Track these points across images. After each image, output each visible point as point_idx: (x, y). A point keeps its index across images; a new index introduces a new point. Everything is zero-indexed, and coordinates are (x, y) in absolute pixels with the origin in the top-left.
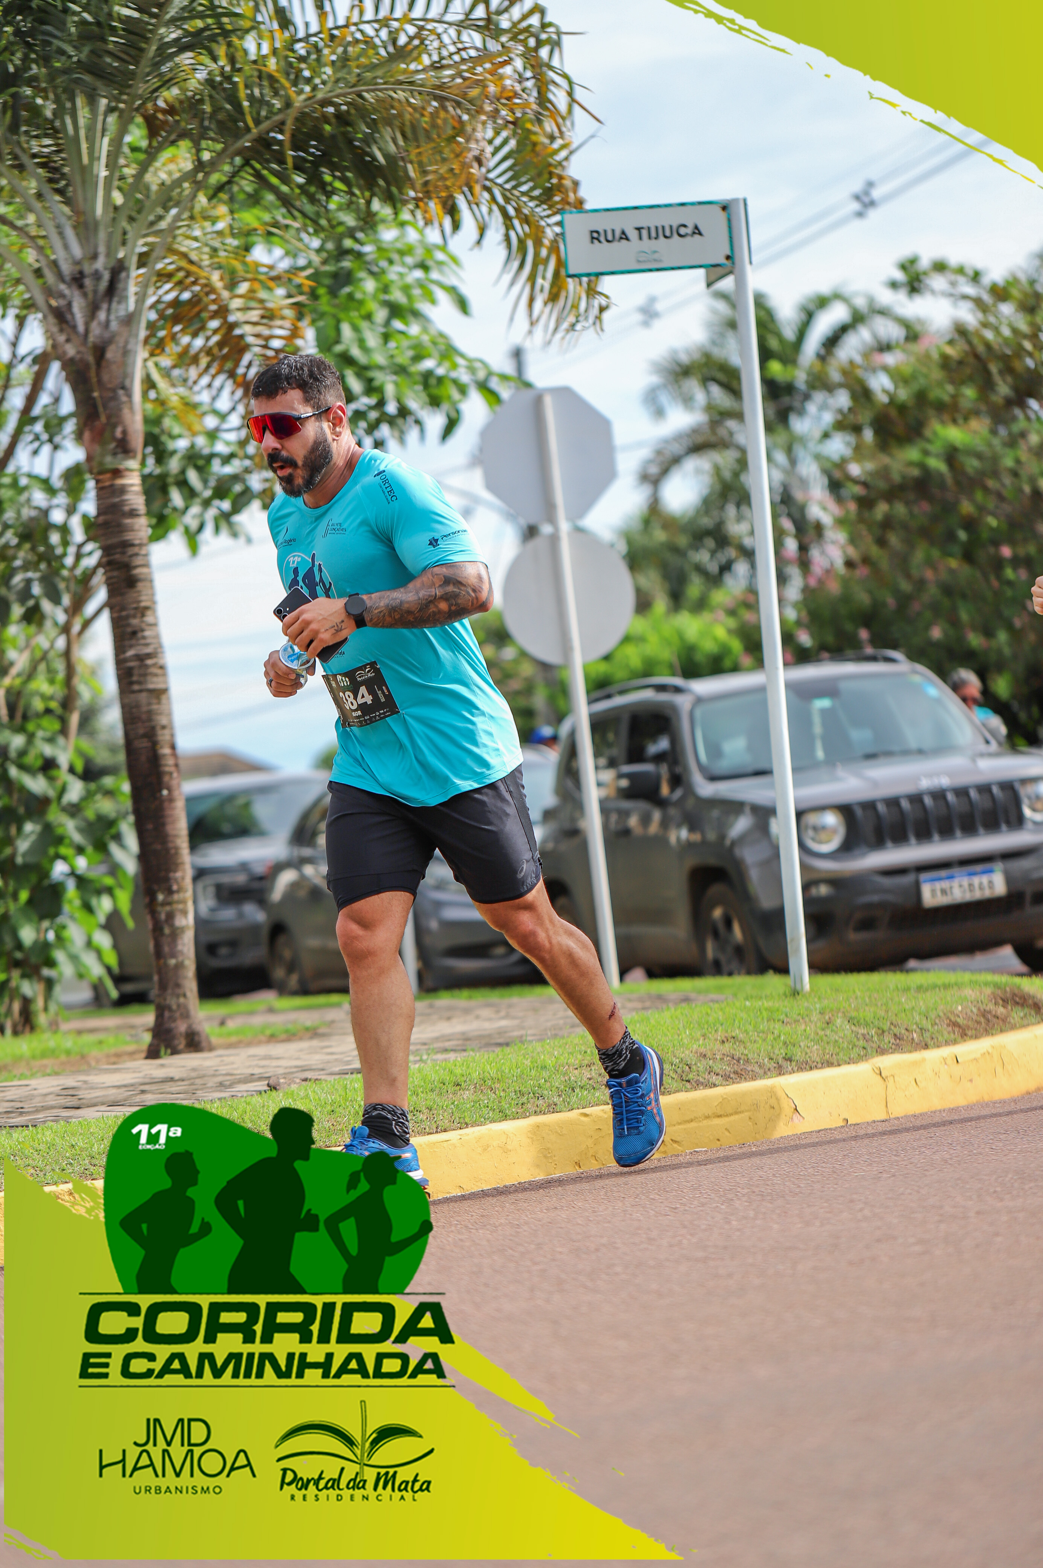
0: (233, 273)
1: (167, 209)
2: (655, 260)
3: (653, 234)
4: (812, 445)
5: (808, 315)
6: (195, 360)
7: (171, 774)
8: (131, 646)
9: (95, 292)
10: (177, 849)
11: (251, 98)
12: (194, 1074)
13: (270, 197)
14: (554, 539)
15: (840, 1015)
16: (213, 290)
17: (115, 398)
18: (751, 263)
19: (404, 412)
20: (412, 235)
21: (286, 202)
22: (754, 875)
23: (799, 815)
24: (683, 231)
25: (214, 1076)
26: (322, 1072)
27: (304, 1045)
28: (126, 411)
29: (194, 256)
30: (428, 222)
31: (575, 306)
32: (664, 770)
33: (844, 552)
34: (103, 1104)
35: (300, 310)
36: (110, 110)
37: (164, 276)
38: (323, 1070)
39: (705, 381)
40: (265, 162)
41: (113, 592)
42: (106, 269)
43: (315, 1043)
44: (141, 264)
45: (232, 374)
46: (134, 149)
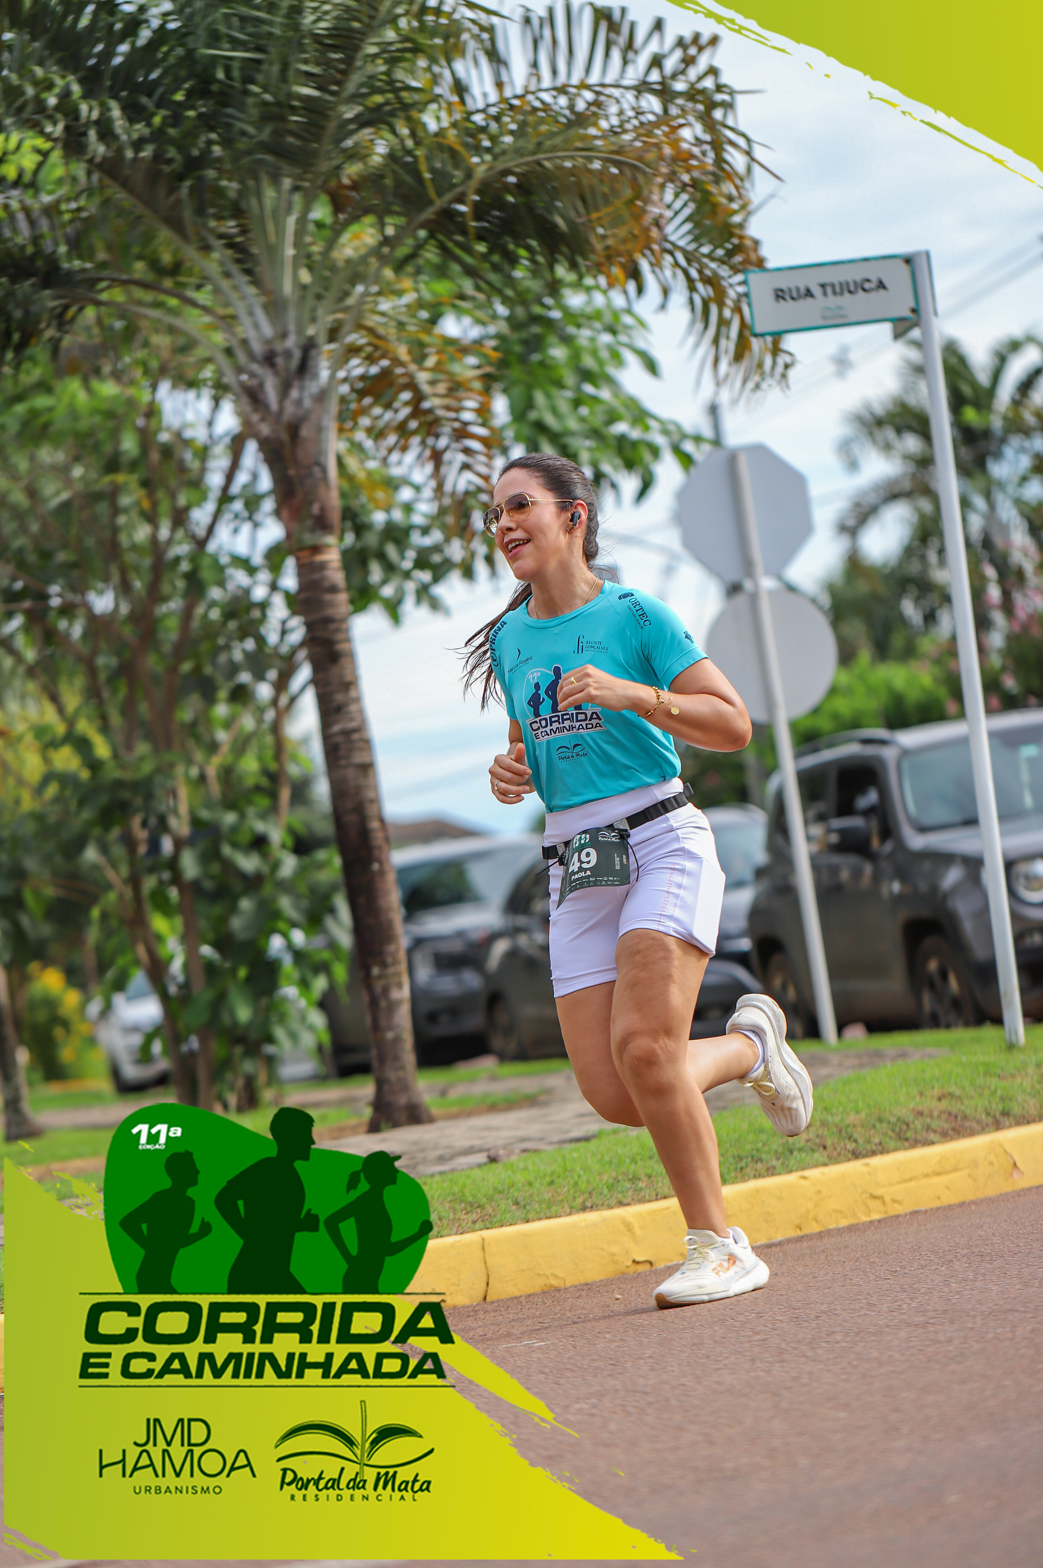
0: (422, 345)
1: (354, 285)
2: (842, 316)
3: (838, 289)
4: (1010, 490)
5: (1001, 361)
6: (385, 434)
7: (379, 848)
8: (336, 722)
9: (287, 370)
10: (390, 924)
11: (432, 170)
12: (415, 1148)
13: (456, 268)
14: (754, 598)
16: (402, 364)
17: (311, 474)
18: (936, 314)
19: (599, 477)
20: (599, 299)
21: (470, 272)
22: (968, 926)
23: (1008, 865)
24: (867, 285)
25: (434, 1149)
26: (541, 1143)
27: (524, 1114)
28: (322, 489)
29: (381, 331)
30: (611, 285)
31: (760, 365)
32: (874, 824)
35: (489, 379)
36: (296, 189)
37: (354, 350)
38: (541, 1139)
39: (900, 431)
40: (449, 234)
41: (318, 668)
42: (296, 345)
43: (533, 1112)
44: (332, 339)
46: (319, 225)
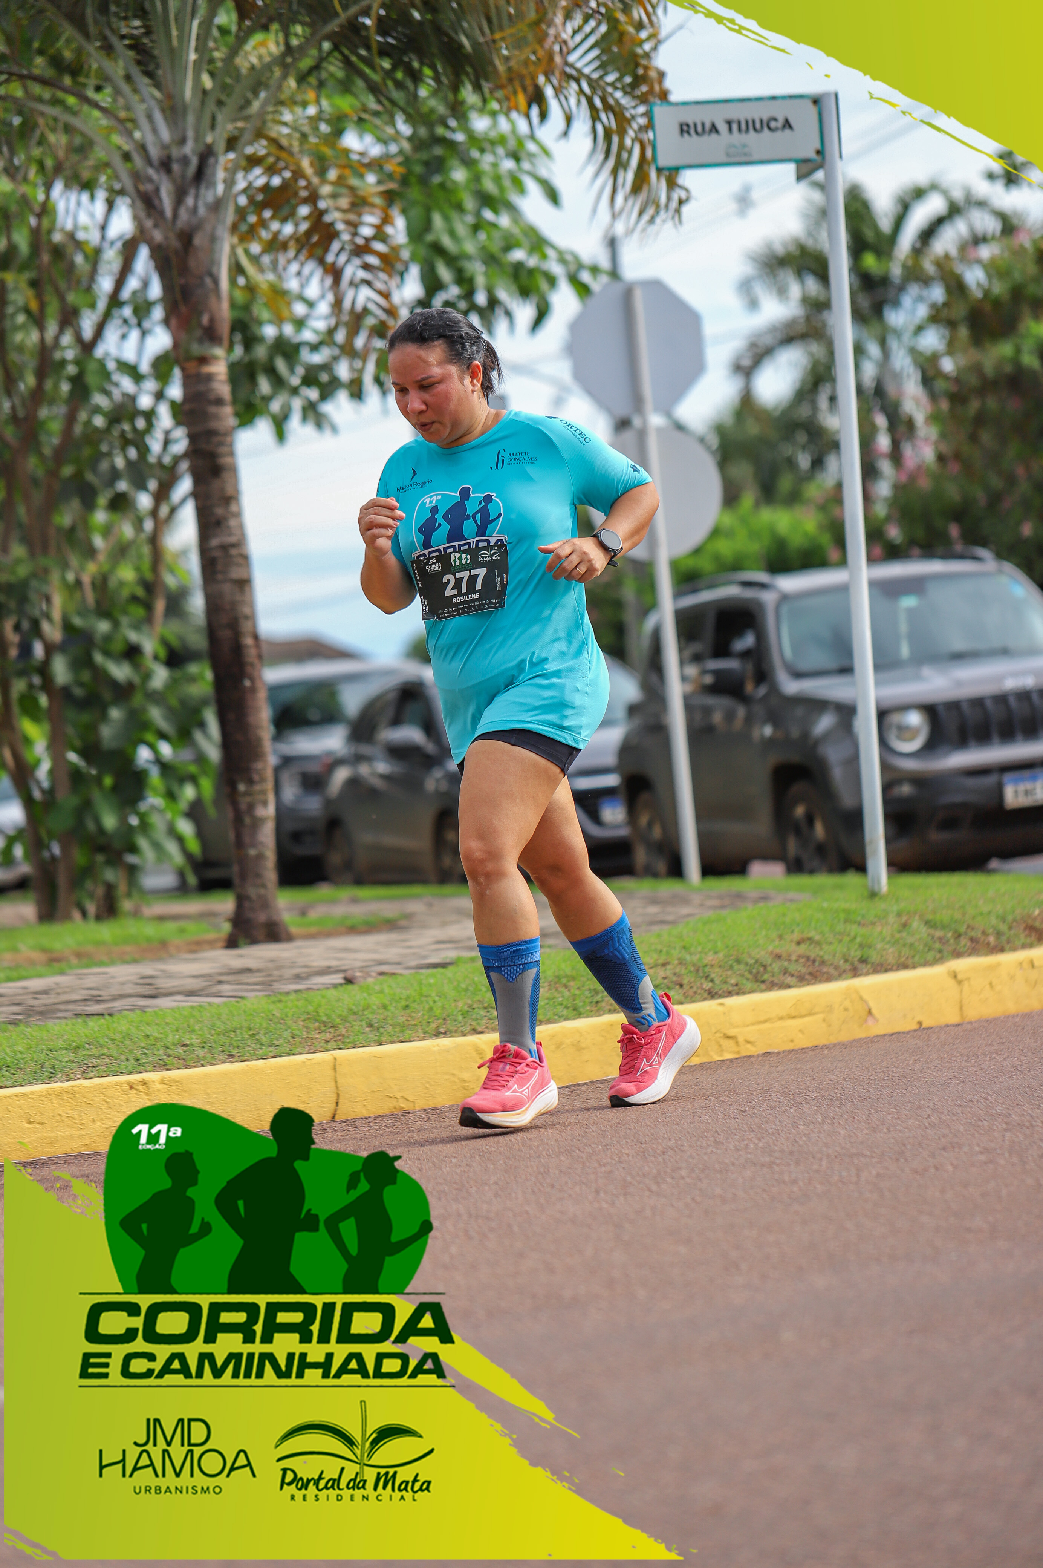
0: (323, 158)
1: (256, 93)
2: (746, 154)
3: (743, 128)
4: (907, 337)
5: (904, 207)
6: (284, 246)
7: (252, 664)
8: (214, 536)
9: (183, 177)
10: (261, 739)
12: (270, 965)
13: (360, 84)
14: (642, 434)
15: (917, 918)
16: (303, 176)
17: (202, 284)
18: (841, 158)
19: (493, 303)
20: (503, 124)
21: (374, 89)
22: (837, 774)
23: (882, 715)
24: (773, 124)
25: (291, 967)
26: (399, 966)
27: (382, 937)
28: (213, 299)
29: (284, 142)
31: (656, 199)
32: (750, 667)
33: (937, 448)
34: (179, 993)
35: (390, 197)
38: (399, 963)
39: (800, 273)
40: (353, 49)
41: (199, 481)
42: (194, 152)
43: (393, 936)
44: (231, 148)
45: (321, 261)
46: (224, 31)
